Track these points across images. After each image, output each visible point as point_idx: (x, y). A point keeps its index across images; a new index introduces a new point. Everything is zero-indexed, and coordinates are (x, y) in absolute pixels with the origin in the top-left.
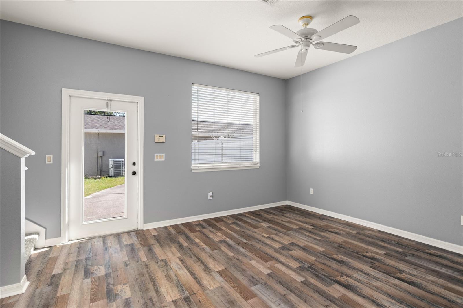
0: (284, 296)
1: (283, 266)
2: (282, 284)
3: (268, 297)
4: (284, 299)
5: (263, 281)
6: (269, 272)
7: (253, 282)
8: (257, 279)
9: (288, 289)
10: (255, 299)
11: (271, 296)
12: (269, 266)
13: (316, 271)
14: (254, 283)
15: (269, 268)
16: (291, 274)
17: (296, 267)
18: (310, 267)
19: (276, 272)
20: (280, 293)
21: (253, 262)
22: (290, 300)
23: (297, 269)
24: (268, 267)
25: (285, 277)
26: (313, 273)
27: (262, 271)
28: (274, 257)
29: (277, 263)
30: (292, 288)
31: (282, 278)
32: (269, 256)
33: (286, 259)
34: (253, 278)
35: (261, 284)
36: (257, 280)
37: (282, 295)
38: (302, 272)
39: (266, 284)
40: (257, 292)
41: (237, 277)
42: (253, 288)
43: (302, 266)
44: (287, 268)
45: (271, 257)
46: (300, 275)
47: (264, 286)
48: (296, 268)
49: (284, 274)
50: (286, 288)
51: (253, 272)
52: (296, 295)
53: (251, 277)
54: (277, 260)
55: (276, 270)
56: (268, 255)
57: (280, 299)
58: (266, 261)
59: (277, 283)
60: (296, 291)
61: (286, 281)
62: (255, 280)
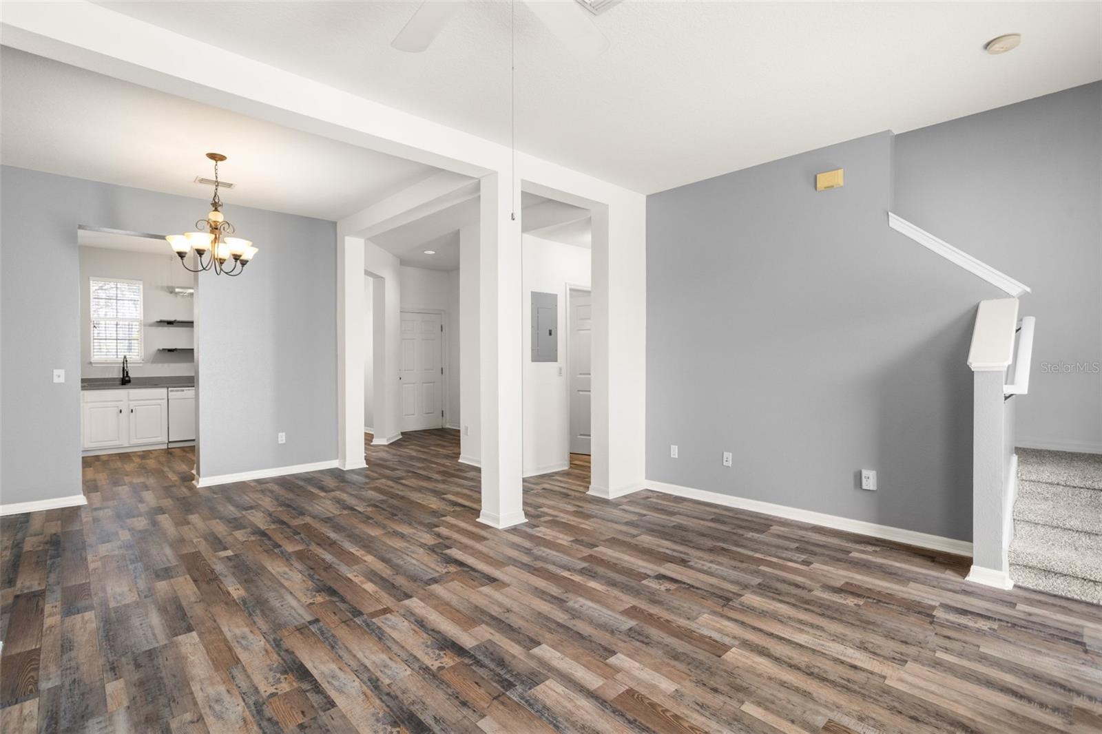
0: (574, 617)
1: (583, 682)
2: (581, 636)
3: (600, 613)
4: (574, 613)
5: (620, 636)
6: (612, 660)
7: (639, 634)
8: (633, 640)
9: (568, 628)
10: (621, 609)
11: (597, 615)
12: (619, 676)
13: (499, 675)
14: (635, 632)
15: (617, 670)
16: (562, 659)
17: (547, 682)
18: (510, 685)
19: (597, 660)
20: (583, 620)
21: (667, 686)
22: (566, 613)
23: (544, 675)
24: (619, 674)
25: (575, 652)
26: (507, 668)
27: (631, 661)
28: (614, 712)
29: (598, 688)
30: (561, 630)
31: (582, 647)
32: (630, 716)
33: (573, 710)
34: (642, 642)
35: (620, 632)
36: (633, 637)
37: (579, 618)
38: (533, 669)
39: (612, 632)
40: (624, 618)
41: (677, 640)
42: (632, 623)
43: (530, 689)
44: (572, 677)
45: (623, 716)
46: (541, 662)
47: (614, 628)
48: (548, 678)
49: (576, 658)
50: (572, 630)
51: (650, 655)
52: (554, 620)
53: (648, 643)
54: (601, 704)
55: (598, 667)
56: (636, 720)
57: (581, 613)
58: (631, 692)
59: (590, 636)
60: (553, 626)
61: (572, 642)
62: (636, 638)
